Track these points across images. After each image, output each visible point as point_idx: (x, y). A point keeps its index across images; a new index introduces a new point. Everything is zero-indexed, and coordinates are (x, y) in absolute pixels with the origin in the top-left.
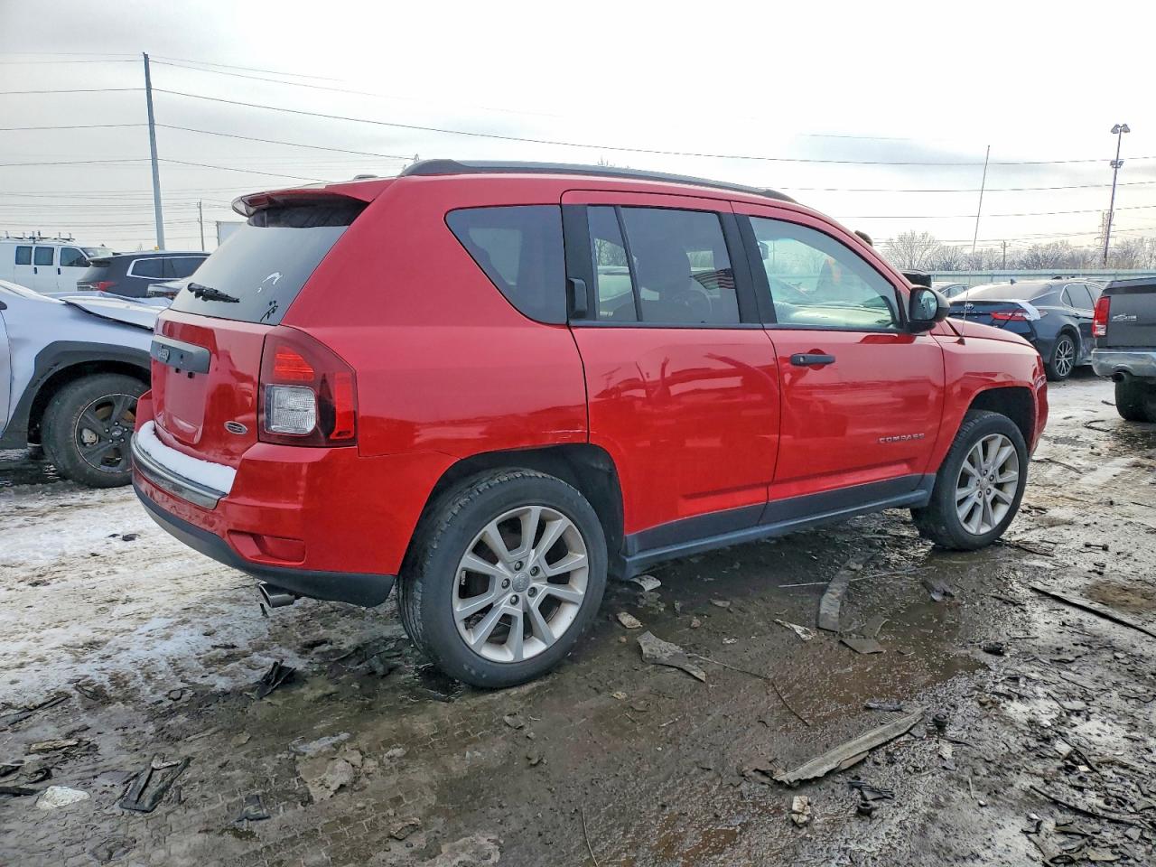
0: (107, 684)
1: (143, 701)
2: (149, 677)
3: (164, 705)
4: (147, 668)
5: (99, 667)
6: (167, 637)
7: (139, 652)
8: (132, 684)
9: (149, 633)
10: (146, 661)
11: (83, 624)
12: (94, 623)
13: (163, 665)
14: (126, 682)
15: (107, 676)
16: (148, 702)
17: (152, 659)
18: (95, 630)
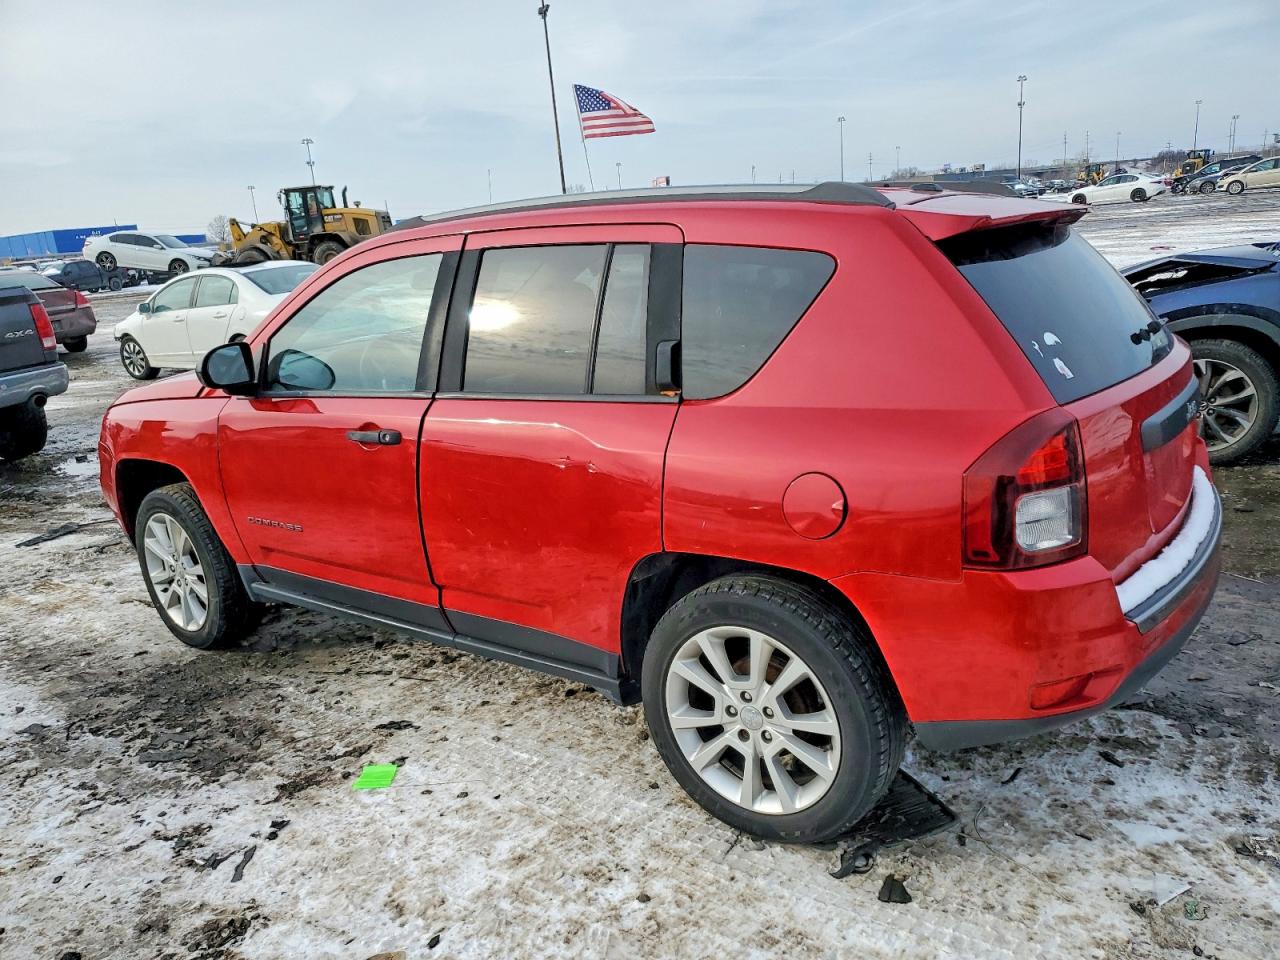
0: (1270, 778)
1: (1248, 743)
2: (1222, 764)
3: (1232, 730)
4: (1214, 775)
5: (1266, 804)
6: (1157, 804)
7: (1207, 800)
8: (1245, 766)
9: (1169, 824)
10: (1209, 784)
11: (1239, 897)
12: (1224, 890)
13: (1196, 769)
14: (1249, 772)
15: (1264, 786)
16: (1245, 740)
17: (1200, 781)
18: (1228, 878)
